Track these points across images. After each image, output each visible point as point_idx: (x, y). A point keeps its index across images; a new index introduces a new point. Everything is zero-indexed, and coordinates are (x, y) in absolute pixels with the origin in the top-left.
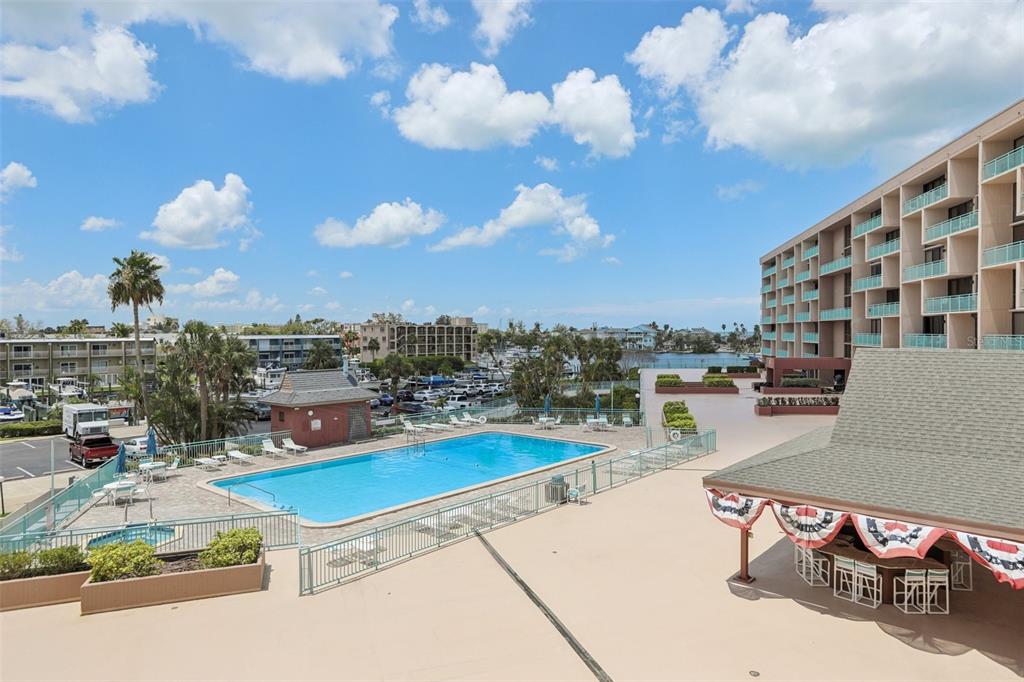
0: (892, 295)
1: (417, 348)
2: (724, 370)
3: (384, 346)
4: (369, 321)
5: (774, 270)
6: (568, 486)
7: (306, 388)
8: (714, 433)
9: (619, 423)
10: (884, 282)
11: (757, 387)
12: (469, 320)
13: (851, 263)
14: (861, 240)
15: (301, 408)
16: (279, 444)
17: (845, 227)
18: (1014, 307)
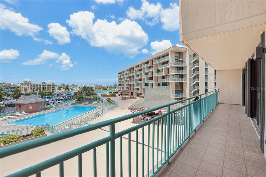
0: (141, 80)
1: (39, 90)
2: (112, 93)
3: (29, 89)
4: (22, 83)
5: (120, 75)
6: (99, 113)
7: (27, 99)
8: (118, 103)
9: (99, 103)
10: (139, 77)
11: (119, 95)
12: (53, 83)
13: (134, 74)
14: (136, 71)
15: (27, 104)
16: (21, 113)
17: (133, 68)
18: (157, 82)
